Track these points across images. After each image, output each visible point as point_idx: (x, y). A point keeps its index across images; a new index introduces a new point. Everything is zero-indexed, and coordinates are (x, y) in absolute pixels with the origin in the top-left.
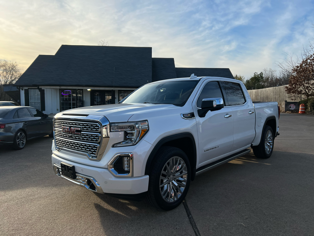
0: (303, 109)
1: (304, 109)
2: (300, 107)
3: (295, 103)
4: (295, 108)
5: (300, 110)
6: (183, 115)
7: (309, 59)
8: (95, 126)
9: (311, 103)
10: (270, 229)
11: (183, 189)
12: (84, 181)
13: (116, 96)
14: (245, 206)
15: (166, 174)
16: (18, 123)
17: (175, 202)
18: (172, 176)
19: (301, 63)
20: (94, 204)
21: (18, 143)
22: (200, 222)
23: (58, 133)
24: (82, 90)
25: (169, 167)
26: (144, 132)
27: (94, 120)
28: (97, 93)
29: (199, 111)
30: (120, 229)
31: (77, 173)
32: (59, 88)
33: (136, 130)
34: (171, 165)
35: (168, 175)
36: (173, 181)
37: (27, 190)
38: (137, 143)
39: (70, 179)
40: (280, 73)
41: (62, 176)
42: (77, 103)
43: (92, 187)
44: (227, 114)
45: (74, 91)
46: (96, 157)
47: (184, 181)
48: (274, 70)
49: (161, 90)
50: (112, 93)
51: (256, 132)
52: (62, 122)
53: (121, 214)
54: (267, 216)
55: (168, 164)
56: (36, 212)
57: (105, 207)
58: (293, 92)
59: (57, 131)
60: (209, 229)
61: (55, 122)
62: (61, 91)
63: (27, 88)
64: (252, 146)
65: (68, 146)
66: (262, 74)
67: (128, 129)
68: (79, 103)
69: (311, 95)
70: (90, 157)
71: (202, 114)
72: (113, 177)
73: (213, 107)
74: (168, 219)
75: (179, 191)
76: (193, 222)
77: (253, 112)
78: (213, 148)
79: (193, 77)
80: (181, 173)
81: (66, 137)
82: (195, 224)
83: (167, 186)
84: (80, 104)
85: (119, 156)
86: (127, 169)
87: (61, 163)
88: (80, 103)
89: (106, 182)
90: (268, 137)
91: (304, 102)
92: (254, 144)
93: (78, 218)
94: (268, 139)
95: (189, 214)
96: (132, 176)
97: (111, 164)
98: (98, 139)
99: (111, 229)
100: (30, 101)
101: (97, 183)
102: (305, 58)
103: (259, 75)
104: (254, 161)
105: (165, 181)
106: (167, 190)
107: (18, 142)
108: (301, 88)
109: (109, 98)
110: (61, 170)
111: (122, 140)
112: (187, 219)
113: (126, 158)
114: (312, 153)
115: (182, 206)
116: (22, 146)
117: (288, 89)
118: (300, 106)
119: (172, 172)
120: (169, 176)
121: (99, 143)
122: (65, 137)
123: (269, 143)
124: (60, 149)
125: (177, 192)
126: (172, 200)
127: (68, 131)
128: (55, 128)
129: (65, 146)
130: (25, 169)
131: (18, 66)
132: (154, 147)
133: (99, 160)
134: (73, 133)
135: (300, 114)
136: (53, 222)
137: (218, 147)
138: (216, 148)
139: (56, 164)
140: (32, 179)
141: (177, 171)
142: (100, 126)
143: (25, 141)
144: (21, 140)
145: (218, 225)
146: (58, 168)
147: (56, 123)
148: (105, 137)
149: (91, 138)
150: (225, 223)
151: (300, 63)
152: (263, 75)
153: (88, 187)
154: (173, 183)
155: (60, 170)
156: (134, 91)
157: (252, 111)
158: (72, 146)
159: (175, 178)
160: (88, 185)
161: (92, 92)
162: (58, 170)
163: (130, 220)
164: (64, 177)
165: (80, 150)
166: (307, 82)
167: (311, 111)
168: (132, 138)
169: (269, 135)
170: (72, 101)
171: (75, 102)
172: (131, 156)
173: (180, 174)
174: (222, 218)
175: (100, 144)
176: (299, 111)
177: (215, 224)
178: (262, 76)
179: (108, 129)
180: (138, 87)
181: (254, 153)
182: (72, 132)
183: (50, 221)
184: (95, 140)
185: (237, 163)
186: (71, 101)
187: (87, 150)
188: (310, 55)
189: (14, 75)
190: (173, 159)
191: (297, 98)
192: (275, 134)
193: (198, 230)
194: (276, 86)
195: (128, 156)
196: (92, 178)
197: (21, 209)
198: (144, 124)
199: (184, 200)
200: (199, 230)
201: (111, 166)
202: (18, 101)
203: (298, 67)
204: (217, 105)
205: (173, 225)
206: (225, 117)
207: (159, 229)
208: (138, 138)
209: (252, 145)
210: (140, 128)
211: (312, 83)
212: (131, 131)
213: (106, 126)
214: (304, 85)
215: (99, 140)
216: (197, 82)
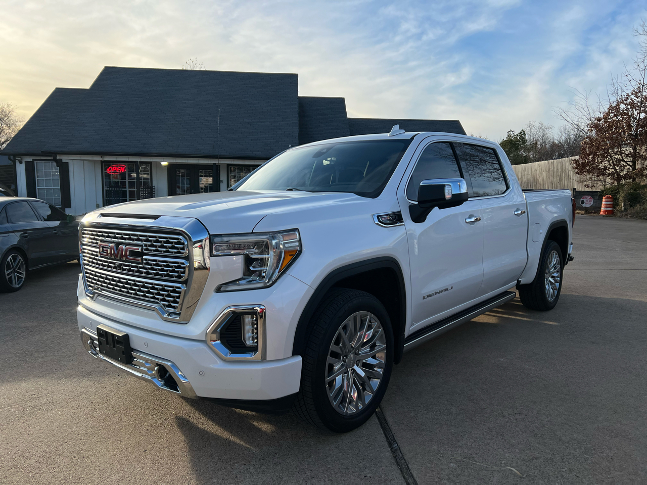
0: (608, 206)
1: (611, 206)
2: (603, 203)
3: (592, 194)
4: (592, 203)
5: (602, 209)
6: (378, 217)
7: (622, 102)
8: (176, 243)
9: (625, 195)
10: (577, 477)
11: (375, 383)
12: (152, 369)
13: (223, 177)
14: (514, 421)
15: (339, 351)
16: (8, 234)
17: (359, 413)
18: (352, 355)
19: (607, 111)
20: (176, 417)
21: (9, 278)
22: (418, 460)
23: (90, 258)
24: (150, 163)
25: (346, 334)
26: (290, 255)
27: (173, 229)
28: (183, 171)
29: (412, 208)
30: (236, 479)
31: (133, 350)
32: (101, 159)
33: (272, 253)
34: (351, 330)
35: (345, 354)
36: (355, 367)
37: (24, 385)
38: (274, 283)
39: (119, 364)
40: (561, 132)
41: (101, 356)
42: (138, 191)
43: (171, 383)
44: (471, 216)
45: (134, 166)
46: (179, 314)
47: (379, 366)
48: (549, 125)
49: (324, 161)
50: (214, 171)
51: (529, 255)
52: (98, 233)
53: (238, 441)
54: (567, 445)
55: (345, 328)
56: (41, 440)
57: (201, 426)
58: (589, 171)
59: (88, 253)
60: (439, 478)
61: (84, 234)
62: (105, 165)
63: (30, 159)
64: (519, 286)
65: (113, 289)
66: (524, 133)
67: (253, 250)
68: (143, 191)
69: (625, 177)
70: (164, 314)
71: (419, 215)
72: (219, 361)
73: (444, 199)
74: (344, 454)
75: (367, 388)
76: (403, 461)
77: (524, 212)
78: (442, 291)
79: (396, 133)
80: (373, 347)
81: (109, 266)
82: (407, 465)
83: (342, 377)
84: (146, 193)
85: (233, 312)
86: (251, 342)
87: (98, 328)
88: (146, 191)
89: (202, 374)
90: (552, 264)
91: (612, 191)
92: (524, 280)
93: (137, 454)
94: (551, 269)
95: (391, 441)
96: (264, 359)
97: (214, 332)
98: (184, 273)
99: (214, 481)
100: (37, 187)
101: (180, 373)
102: (614, 100)
103: (517, 135)
104: (521, 317)
105: (336, 368)
106: (342, 386)
107: (8, 274)
108: (606, 162)
109: (207, 181)
110: (97, 343)
111: (240, 275)
112: (388, 453)
113: (248, 317)
114: (641, 300)
115: (374, 420)
116: (18, 284)
117: (578, 165)
118: (604, 200)
119: (352, 346)
120: (346, 356)
121: (185, 282)
122: (106, 268)
123: (553, 277)
124: (96, 295)
125: (364, 389)
126: (352, 409)
127: (113, 254)
128: (84, 247)
129: (107, 287)
130: (23, 336)
131: (14, 114)
132: (312, 291)
133: (186, 321)
134: (124, 259)
135: (603, 216)
136: (79, 464)
137: (452, 288)
138: (447, 290)
139: (86, 329)
140: (36, 359)
141: (364, 344)
142: (186, 243)
143: (24, 273)
144: (15, 271)
145: (458, 466)
146: (92, 339)
147: (84, 236)
148: (199, 269)
149: (166, 271)
150: (475, 461)
151: (603, 110)
152: (526, 136)
153: (160, 383)
154: (354, 370)
155: (95, 342)
156: (257, 166)
157: (521, 209)
158: (122, 289)
159: (359, 360)
160: (161, 378)
161: (171, 167)
162: (92, 343)
163: (259, 457)
164: (105, 358)
165: (141, 297)
166: (618, 151)
167: (626, 209)
168: (261, 270)
169: (554, 261)
170: (129, 188)
171: (136, 189)
172: (260, 312)
173: (370, 351)
174: (466, 451)
175: (188, 284)
176: (600, 211)
177: (452, 464)
178: (524, 138)
179: (207, 249)
180: (267, 158)
181: (520, 298)
182: (122, 256)
183: (72, 462)
184: (176, 274)
185: (485, 321)
186: (126, 188)
187: (158, 299)
188: (625, 95)
189: (4, 132)
190: (355, 318)
191: (597, 184)
192: (565, 258)
193: (415, 480)
194: (552, 159)
195: (253, 313)
196: (169, 364)
197: (6, 431)
198: (292, 237)
199: (379, 408)
200: (418, 480)
201: (214, 336)
202: (13, 187)
203: (599, 120)
204: (453, 195)
205: (356, 469)
206: (466, 222)
207: (326, 480)
208: (278, 270)
209: (519, 282)
210: (281, 247)
211: (628, 152)
212: (261, 253)
213: (201, 241)
214: (611, 157)
215: (185, 276)
216: (407, 143)
